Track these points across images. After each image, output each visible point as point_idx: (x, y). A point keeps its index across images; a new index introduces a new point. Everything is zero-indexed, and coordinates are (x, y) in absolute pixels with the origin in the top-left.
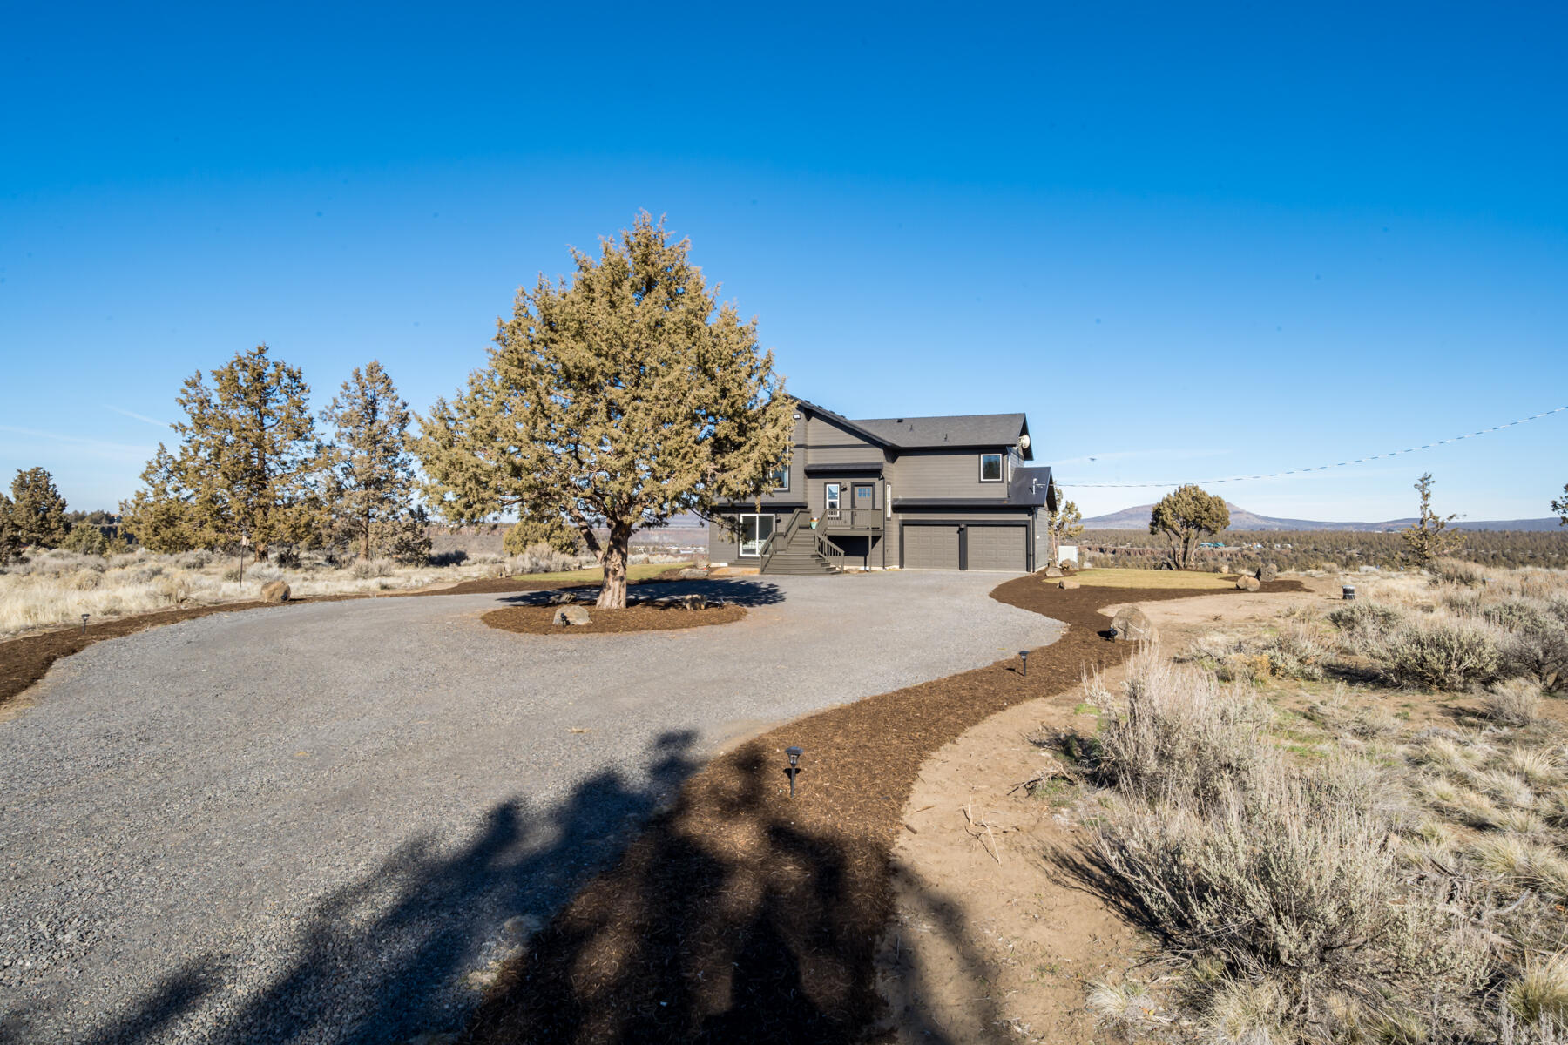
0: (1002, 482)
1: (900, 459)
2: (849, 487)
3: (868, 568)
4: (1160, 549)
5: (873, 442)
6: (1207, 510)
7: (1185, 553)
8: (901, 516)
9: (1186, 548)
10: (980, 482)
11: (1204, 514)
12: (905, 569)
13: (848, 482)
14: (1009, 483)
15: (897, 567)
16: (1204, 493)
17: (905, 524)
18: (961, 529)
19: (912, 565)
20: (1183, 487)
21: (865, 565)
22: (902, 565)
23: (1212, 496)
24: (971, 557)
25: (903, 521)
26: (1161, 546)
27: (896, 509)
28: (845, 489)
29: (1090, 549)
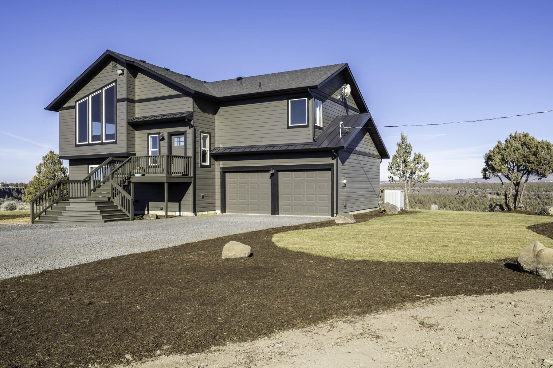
0: (308, 126)
1: (222, 109)
2: (166, 137)
3: (182, 214)
4: (533, 193)
5: (185, 92)
6: (535, 154)
7: (516, 196)
8: (222, 164)
9: (517, 191)
10: (289, 127)
11: (532, 158)
12: (227, 213)
13: (165, 132)
14: (315, 127)
15: (219, 212)
16: (533, 139)
17: (225, 171)
18: (272, 175)
19: (233, 210)
20: (513, 134)
21: (180, 211)
22: (223, 210)
23: (540, 140)
24: (281, 202)
25: (223, 168)
26: (533, 192)
27: (216, 157)
28: (163, 139)
29: (491, 194)
